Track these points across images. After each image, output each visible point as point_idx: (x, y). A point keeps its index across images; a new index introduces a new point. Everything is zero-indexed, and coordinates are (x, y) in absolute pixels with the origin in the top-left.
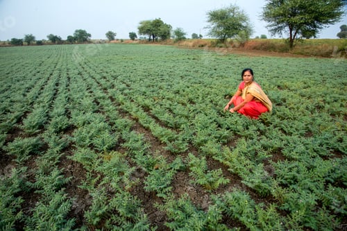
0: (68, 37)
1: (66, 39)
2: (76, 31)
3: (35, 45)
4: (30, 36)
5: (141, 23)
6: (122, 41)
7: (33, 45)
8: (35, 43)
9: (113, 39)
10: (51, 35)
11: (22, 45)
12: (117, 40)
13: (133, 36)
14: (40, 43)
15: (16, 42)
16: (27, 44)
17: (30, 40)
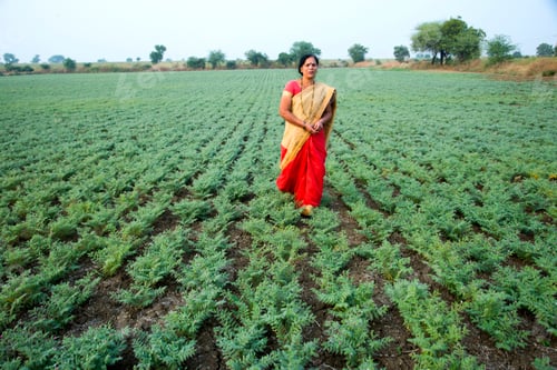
0: (280, 55)
1: (277, 58)
2: (296, 45)
3: (224, 68)
4: (218, 53)
5: (418, 29)
6: (378, 63)
7: (221, 68)
8: (224, 64)
9: (362, 59)
10: (252, 51)
11: (204, 68)
12: (370, 60)
13: (401, 53)
14: (232, 65)
15: (196, 64)
16: (211, 65)
17: (216, 60)
